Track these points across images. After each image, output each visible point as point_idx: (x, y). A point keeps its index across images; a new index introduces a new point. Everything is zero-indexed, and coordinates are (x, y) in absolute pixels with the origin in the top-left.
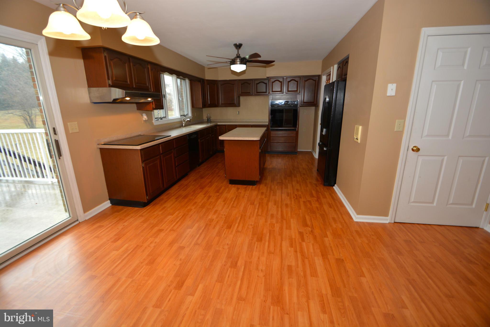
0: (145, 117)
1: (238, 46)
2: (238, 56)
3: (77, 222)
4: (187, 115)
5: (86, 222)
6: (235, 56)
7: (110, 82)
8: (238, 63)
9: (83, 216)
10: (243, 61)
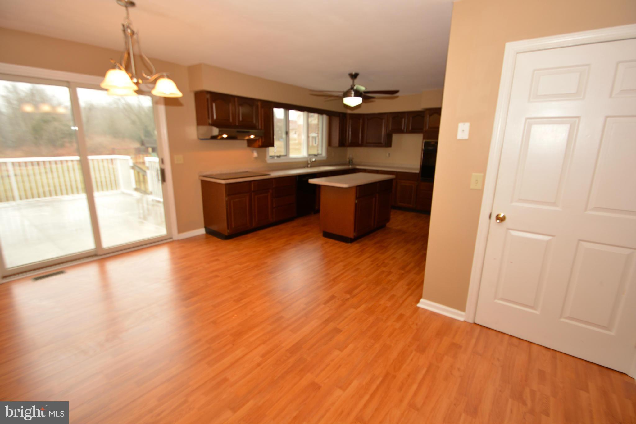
0: (255, 154)
1: (354, 76)
2: (352, 88)
3: (171, 240)
4: (321, 154)
5: (179, 241)
6: (349, 87)
7: (210, 121)
8: (353, 95)
9: (177, 236)
10: (358, 94)
